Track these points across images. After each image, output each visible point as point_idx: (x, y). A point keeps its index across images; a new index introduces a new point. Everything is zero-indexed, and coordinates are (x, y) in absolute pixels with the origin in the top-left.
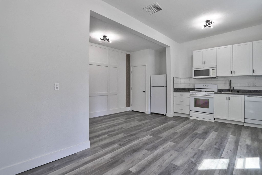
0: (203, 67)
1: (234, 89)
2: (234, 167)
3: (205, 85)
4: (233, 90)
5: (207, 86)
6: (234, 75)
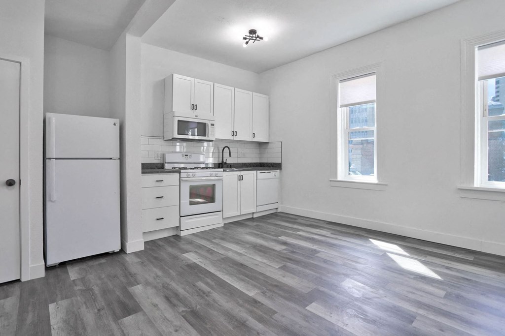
0: (196, 116)
1: (227, 162)
3: (186, 155)
4: (226, 164)
5: (188, 157)
6: (236, 138)
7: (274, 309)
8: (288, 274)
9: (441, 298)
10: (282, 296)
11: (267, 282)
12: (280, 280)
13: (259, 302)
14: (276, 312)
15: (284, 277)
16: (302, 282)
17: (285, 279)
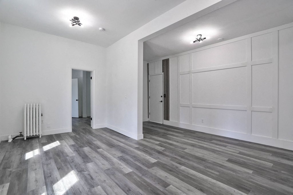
2: (47, 193)
7: (171, 161)
8: (163, 179)
9: (95, 162)
10: (168, 166)
11: (177, 174)
12: (169, 174)
13: (178, 163)
14: (170, 160)
15: (166, 177)
16: (155, 173)
17: (166, 175)
